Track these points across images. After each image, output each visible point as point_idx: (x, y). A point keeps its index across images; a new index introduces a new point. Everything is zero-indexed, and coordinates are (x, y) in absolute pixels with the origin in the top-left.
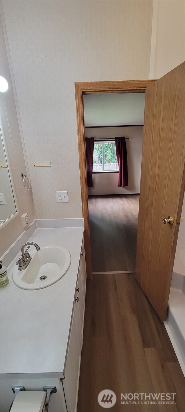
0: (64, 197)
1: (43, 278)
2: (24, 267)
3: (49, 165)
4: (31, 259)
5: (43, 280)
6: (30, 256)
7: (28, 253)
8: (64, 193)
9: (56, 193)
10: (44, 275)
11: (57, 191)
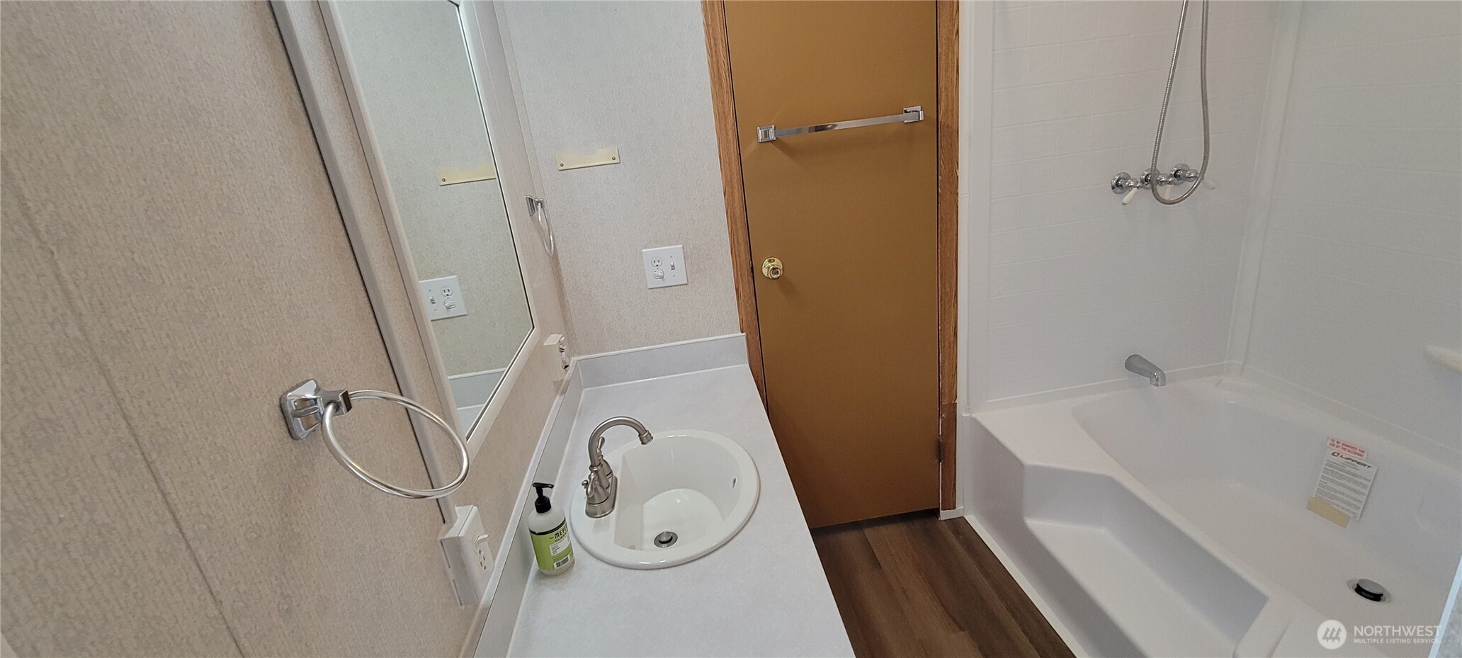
0: (673, 268)
1: (666, 540)
2: (607, 505)
3: (614, 159)
4: (616, 479)
5: (664, 545)
6: (611, 472)
7: (604, 460)
8: (672, 253)
9: (641, 254)
10: (669, 530)
11: (646, 247)
